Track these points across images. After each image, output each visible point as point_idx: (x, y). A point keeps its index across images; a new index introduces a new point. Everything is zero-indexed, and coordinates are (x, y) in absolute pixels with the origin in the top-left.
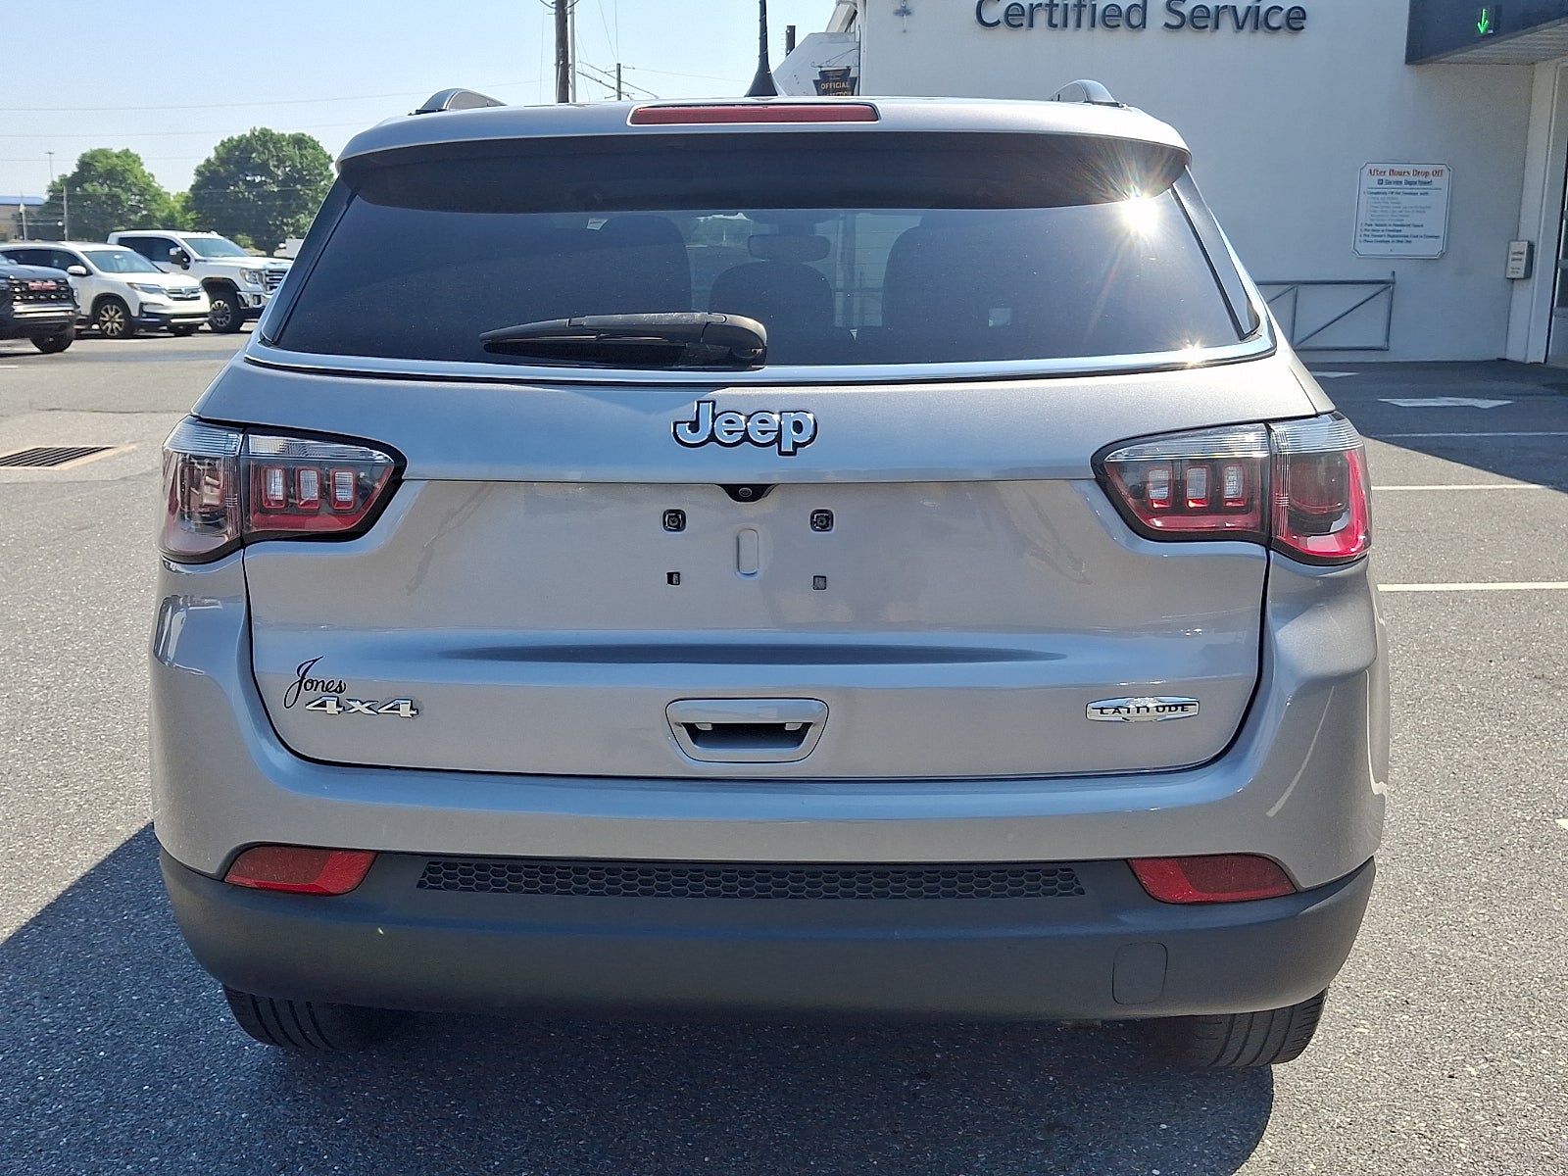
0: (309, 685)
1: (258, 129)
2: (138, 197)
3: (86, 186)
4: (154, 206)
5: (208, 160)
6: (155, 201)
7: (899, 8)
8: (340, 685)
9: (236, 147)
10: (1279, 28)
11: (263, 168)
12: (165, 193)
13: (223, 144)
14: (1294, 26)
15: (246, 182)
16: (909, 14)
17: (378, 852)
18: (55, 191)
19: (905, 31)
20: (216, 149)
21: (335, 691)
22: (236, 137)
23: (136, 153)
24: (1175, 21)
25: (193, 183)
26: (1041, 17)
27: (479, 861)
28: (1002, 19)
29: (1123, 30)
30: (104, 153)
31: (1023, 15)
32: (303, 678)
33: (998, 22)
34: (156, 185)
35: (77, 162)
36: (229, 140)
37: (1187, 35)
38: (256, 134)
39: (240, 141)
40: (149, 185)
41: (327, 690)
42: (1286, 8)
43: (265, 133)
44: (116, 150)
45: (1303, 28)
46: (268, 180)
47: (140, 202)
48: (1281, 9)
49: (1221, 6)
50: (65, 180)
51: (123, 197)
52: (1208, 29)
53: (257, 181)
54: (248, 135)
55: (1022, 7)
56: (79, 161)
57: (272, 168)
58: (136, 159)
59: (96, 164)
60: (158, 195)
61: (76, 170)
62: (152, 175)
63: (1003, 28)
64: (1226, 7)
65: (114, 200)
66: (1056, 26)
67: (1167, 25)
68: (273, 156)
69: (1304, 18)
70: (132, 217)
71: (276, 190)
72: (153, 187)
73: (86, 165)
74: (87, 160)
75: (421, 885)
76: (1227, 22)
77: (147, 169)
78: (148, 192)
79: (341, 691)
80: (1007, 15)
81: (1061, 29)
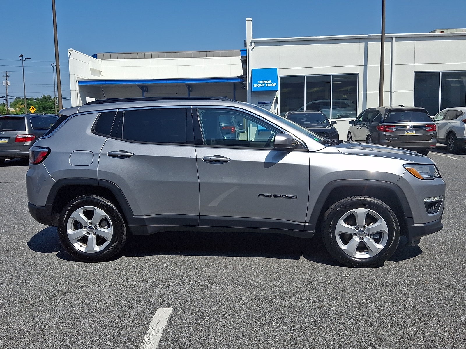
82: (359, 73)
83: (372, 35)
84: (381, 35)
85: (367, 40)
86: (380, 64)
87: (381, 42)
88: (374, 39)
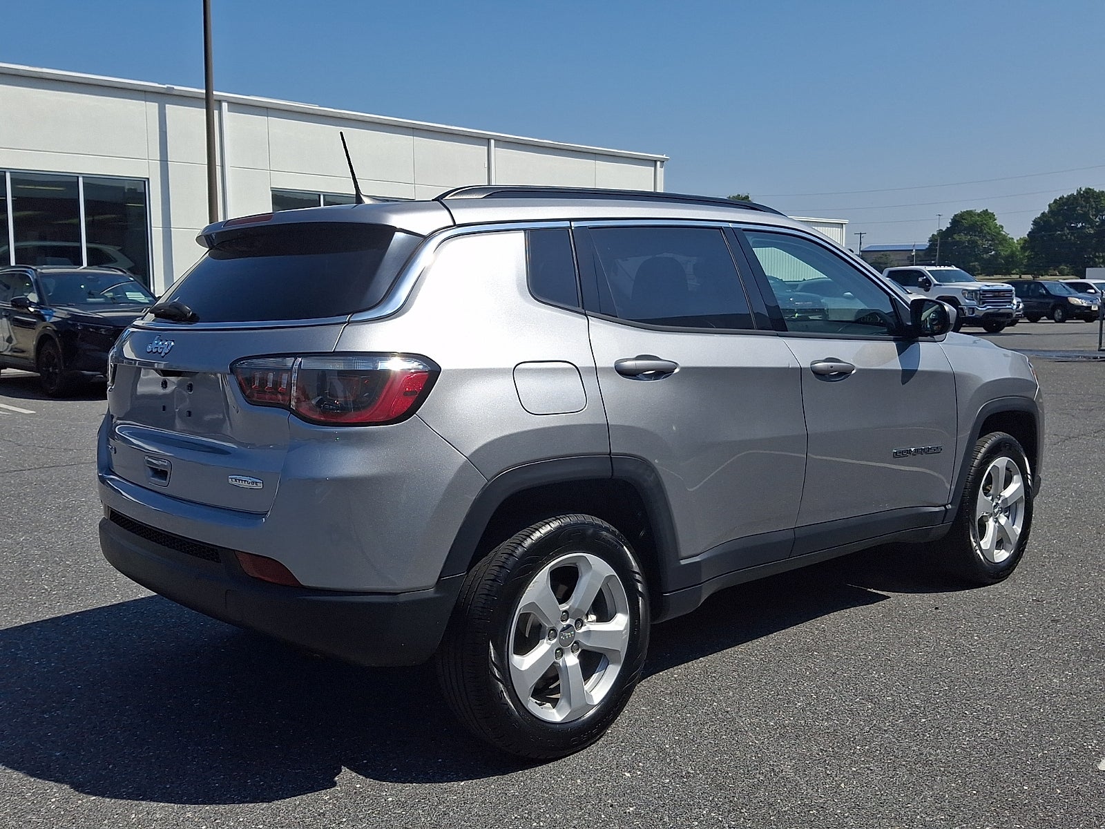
1: (1083, 189)
2: (990, 242)
3: (955, 236)
4: (1000, 248)
5: (1043, 214)
6: (1002, 244)
9: (1065, 204)
11: (1084, 218)
12: (1010, 238)
13: (1056, 201)
15: (1071, 228)
18: (933, 240)
20: (1049, 206)
22: (1065, 196)
23: (992, 212)
25: (1030, 230)
30: (969, 213)
34: (1004, 233)
35: (950, 221)
36: (1060, 198)
38: (1082, 192)
39: (1069, 197)
40: (999, 234)
43: (1089, 192)
44: (979, 211)
46: (1087, 226)
47: (991, 245)
50: (940, 232)
51: (980, 242)
53: (1079, 226)
54: (1075, 194)
56: (952, 220)
57: (1091, 217)
58: (992, 217)
59: (963, 221)
60: (1004, 240)
61: (949, 226)
62: (1002, 227)
65: (973, 244)
68: (1093, 208)
70: (985, 256)
71: (1092, 232)
72: (1002, 234)
73: (957, 221)
74: (957, 219)
77: (998, 223)
78: (998, 238)
82: (148, 179)
83: (176, 87)
84: (204, 91)
85: (163, 97)
86: (206, 163)
87: (205, 110)
88: (180, 98)
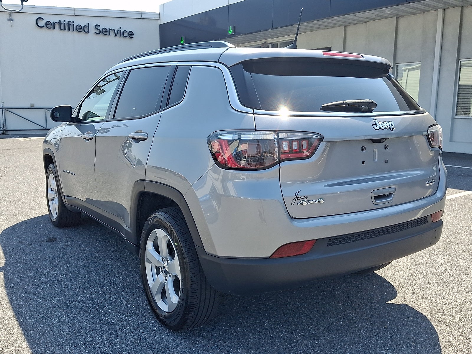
0: (298, 198)
7: (9, 18)
8: (306, 197)
10: (127, 37)
14: (131, 37)
16: (13, 21)
17: (317, 239)
19: (11, 26)
21: (305, 199)
24: (98, 32)
26: (57, 26)
27: (339, 237)
28: (45, 25)
29: (82, 33)
31: (51, 25)
32: (297, 197)
33: (43, 26)
37: (101, 36)
41: (303, 199)
42: (128, 31)
45: (133, 37)
48: (127, 31)
49: (110, 29)
52: (107, 35)
55: (51, 22)
63: (45, 28)
64: (112, 29)
66: (62, 29)
67: (95, 32)
69: (133, 35)
75: (327, 246)
76: (112, 33)
79: (306, 199)
80: (46, 24)
81: (64, 31)
